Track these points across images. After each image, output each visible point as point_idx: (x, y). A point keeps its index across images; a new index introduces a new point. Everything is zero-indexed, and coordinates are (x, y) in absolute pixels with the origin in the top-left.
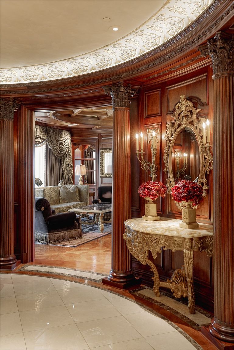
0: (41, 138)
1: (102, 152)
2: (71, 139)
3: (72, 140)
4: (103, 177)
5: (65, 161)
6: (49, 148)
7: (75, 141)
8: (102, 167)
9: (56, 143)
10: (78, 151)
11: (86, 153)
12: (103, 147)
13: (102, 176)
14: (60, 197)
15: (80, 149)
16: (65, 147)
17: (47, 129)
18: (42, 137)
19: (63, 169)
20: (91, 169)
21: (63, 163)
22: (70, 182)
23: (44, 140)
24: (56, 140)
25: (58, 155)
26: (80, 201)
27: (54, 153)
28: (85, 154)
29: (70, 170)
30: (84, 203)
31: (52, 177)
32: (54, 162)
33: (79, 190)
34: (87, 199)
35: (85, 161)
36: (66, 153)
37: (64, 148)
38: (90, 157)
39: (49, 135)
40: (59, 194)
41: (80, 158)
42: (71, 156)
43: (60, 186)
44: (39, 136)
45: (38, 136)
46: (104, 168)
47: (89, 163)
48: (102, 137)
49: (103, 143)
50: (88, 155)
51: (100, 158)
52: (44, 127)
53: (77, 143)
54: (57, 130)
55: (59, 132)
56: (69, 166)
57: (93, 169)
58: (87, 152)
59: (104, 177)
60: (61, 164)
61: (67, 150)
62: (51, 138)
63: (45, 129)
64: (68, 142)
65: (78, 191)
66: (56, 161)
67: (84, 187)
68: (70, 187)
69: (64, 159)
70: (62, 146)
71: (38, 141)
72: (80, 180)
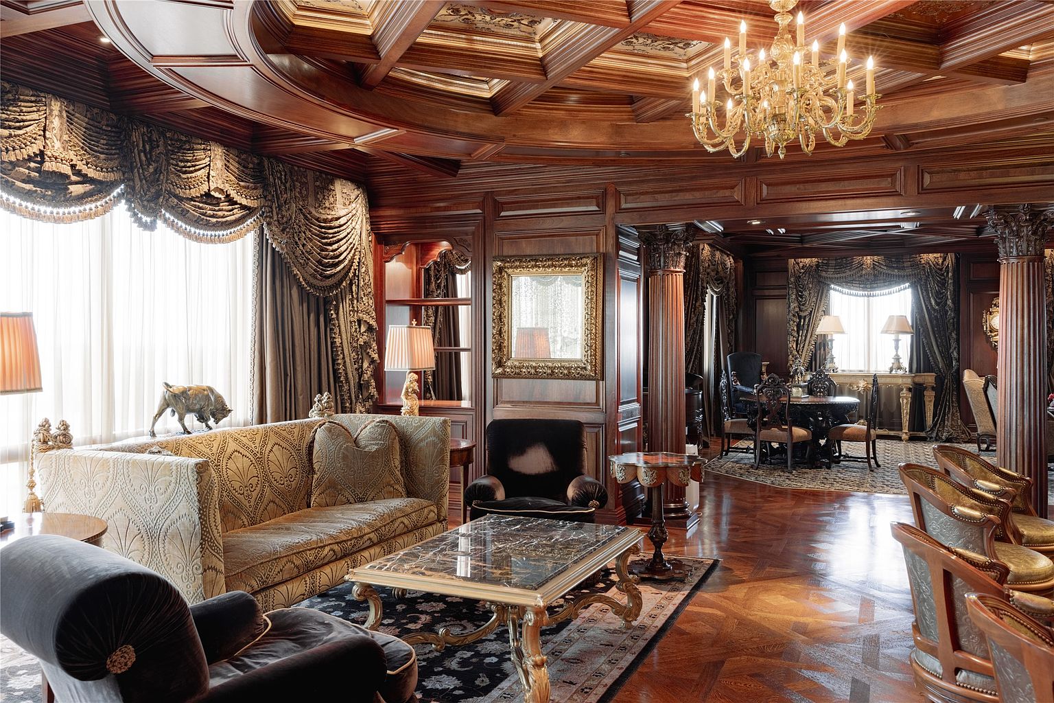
0: (232, 202)
1: (501, 270)
2: (371, 217)
3: (374, 222)
4: (504, 375)
5: (345, 307)
6: (273, 249)
7: (385, 227)
8: (500, 333)
9: (303, 228)
10: (398, 270)
11: (429, 276)
12: (505, 249)
13: (499, 371)
14: (314, 472)
15: (408, 261)
16: (342, 249)
17: (260, 164)
18: (237, 198)
19: (338, 341)
20: (447, 342)
21: (337, 314)
22: (366, 394)
23: (250, 211)
24: (306, 217)
25: (312, 281)
26: (410, 494)
27: (296, 271)
28: (428, 282)
29: (367, 345)
30: (424, 502)
31: (286, 375)
32: (297, 311)
33: (405, 442)
34: (439, 483)
35: (426, 311)
36: (351, 275)
37: (341, 254)
38: (446, 295)
39: (272, 190)
40: (310, 460)
41: (407, 297)
42: (371, 289)
43: (317, 418)
44: (221, 191)
45: (217, 189)
46: (510, 337)
47: (440, 318)
48: (499, 207)
49: (502, 234)
50: (439, 286)
51: (490, 295)
52: (245, 152)
53: (393, 234)
54: (310, 174)
55: (318, 183)
56: (363, 329)
57: (457, 343)
58: (432, 273)
59: (509, 377)
60: (328, 320)
61: (351, 262)
62: (280, 207)
63: (251, 166)
64: (358, 227)
65: (397, 446)
66: (305, 305)
67: (429, 427)
68: (364, 424)
69: (340, 298)
70: (330, 244)
71: (220, 213)
72: (407, 392)
